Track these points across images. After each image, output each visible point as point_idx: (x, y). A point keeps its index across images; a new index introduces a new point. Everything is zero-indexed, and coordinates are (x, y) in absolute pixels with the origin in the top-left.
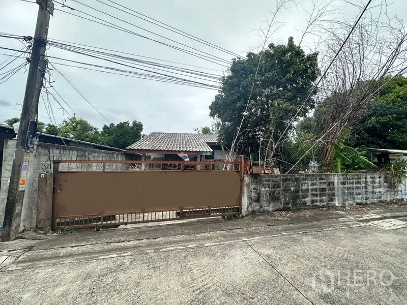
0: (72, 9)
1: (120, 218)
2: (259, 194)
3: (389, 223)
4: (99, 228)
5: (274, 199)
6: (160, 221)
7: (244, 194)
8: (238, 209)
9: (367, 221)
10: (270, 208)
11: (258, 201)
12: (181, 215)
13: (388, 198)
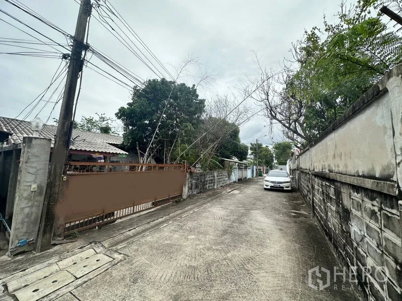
0: (113, 29)
1: (117, 214)
2: (192, 184)
3: (236, 192)
4: (100, 227)
5: (197, 187)
6: (143, 211)
7: (185, 185)
8: (181, 196)
9: (230, 192)
10: (195, 193)
11: (190, 188)
12: (155, 204)
13: (228, 183)
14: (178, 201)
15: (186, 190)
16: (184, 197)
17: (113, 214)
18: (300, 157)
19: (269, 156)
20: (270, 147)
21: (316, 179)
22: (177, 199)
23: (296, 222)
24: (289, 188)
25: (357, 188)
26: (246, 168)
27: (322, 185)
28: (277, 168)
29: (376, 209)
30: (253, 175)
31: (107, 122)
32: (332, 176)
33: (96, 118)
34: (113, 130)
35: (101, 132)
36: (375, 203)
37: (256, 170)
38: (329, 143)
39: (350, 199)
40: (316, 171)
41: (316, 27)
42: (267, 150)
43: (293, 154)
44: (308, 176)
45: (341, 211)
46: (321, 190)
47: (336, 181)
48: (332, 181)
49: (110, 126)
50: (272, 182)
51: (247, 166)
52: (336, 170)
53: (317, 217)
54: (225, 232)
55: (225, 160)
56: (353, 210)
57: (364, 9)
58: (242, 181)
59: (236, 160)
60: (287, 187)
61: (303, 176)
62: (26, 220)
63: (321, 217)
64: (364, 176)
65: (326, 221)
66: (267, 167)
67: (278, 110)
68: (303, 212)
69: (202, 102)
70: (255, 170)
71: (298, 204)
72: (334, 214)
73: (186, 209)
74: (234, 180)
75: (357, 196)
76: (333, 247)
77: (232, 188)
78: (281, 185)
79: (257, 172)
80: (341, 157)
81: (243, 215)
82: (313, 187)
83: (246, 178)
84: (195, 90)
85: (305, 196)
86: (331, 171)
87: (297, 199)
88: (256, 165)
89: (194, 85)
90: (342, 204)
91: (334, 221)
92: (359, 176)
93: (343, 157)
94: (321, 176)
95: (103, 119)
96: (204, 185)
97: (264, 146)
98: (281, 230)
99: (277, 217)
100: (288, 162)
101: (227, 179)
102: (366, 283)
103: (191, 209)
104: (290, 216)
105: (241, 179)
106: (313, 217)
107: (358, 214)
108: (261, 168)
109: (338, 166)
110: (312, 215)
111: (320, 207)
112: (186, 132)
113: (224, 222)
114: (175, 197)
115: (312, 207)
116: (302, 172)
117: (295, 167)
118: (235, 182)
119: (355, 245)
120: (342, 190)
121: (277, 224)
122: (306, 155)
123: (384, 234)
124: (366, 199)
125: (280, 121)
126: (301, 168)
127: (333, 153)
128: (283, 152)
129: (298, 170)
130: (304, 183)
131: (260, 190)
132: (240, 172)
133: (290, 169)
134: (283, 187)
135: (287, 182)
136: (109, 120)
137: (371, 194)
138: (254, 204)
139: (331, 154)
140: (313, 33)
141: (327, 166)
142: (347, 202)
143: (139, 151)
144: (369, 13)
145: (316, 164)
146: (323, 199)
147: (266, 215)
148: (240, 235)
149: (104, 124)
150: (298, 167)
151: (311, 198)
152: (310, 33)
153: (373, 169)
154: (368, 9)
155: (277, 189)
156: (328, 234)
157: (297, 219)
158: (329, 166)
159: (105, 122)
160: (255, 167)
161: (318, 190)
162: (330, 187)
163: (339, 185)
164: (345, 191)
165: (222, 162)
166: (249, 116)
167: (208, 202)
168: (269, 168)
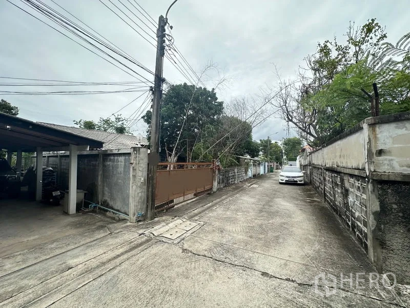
1: (175, 201)
2: (220, 179)
3: (254, 186)
4: (167, 210)
5: (223, 182)
6: (189, 200)
7: (215, 181)
8: (211, 189)
9: (249, 186)
10: (222, 187)
11: (219, 183)
12: (196, 195)
13: (245, 178)
14: (209, 193)
15: (215, 184)
16: (215, 189)
17: (172, 201)
18: (313, 154)
19: (279, 152)
20: (280, 143)
21: (327, 173)
22: (209, 192)
23: (311, 205)
24: (303, 182)
25: (352, 176)
26: (259, 164)
27: (332, 176)
28: (286, 164)
29: (360, 185)
30: (265, 171)
31: (122, 122)
32: (339, 169)
33: (113, 119)
34: (127, 129)
35: (117, 132)
36: (359, 182)
37: (268, 166)
38: (337, 147)
39: (349, 182)
40: (327, 166)
41: (328, 41)
42: (276, 146)
43: (304, 150)
44: (320, 170)
45: (344, 191)
46: (331, 180)
47: (341, 173)
48: (339, 173)
49: (125, 126)
50: (287, 177)
51: (260, 163)
52: (341, 166)
53: (328, 201)
54: (261, 211)
55: (240, 158)
56: (350, 189)
57: (368, 35)
58: (257, 177)
59: (248, 157)
60: (300, 181)
61: (315, 171)
62: (140, 200)
63: (331, 200)
64: (355, 169)
65: (334, 202)
66: (277, 163)
67: (295, 114)
68: (316, 199)
69: (221, 104)
70: (266, 166)
71: (311, 194)
72: (340, 195)
73: (222, 198)
74: (250, 176)
75: (352, 180)
76: (338, 217)
77: (250, 182)
78: (295, 179)
79: (268, 169)
80: (344, 157)
81: (269, 201)
82: (325, 179)
83: (259, 174)
84: (215, 94)
85: (317, 188)
86: (338, 166)
87: (310, 190)
88: (267, 161)
89: (213, 89)
90: (344, 187)
91: (339, 200)
92: (353, 169)
93: (345, 158)
94: (331, 170)
95: (118, 119)
96: (228, 180)
97: (273, 142)
98: (300, 210)
99: (296, 202)
100: (298, 158)
101: (244, 175)
102: (355, 227)
103: (226, 198)
104: (306, 202)
105: (255, 175)
106: (325, 202)
107: (352, 190)
108: (272, 164)
109: (342, 163)
110: (323, 201)
111: (330, 193)
112: (208, 132)
113: (257, 206)
114: (208, 190)
115: (323, 195)
116: (315, 167)
117: (307, 163)
118: (250, 178)
119: (351, 208)
120: (345, 178)
121: (297, 207)
122: (319, 153)
123: (363, 196)
124: (356, 181)
125: (295, 124)
126: (314, 164)
127: (339, 154)
128: (293, 148)
129: (309, 166)
130: (316, 177)
131: (276, 184)
132: (255, 168)
133: (301, 165)
134: (297, 181)
135: (301, 177)
136: (124, 121)
137: (358, 178)
138: (274, 194)
139: (338, 154)
140: (326, 46)
141: (335, 163)
142: (347, 185)
143: (167, 151)
144: (371, 38)
145: (327, 161)
146: (333, 187)
147: (287, 201)
148: (273, 213)
149: (119, 124)
150: (310, 163)
151: (323, 188)
152: (323, 46)
153: (359, 165)
154: (370, 35)
155: (291, 183)
156: (336, 210)
157: (312, 204)
158: (337, 163)
159: (120, 123)
160: (266, 164)
161: (329, 180)
162: (337, 177)
163: (343, 175)
164: (346, 178)
165: (238, 159)
166: (265, 117)
167: (237, 193)
168: (278, 164)
